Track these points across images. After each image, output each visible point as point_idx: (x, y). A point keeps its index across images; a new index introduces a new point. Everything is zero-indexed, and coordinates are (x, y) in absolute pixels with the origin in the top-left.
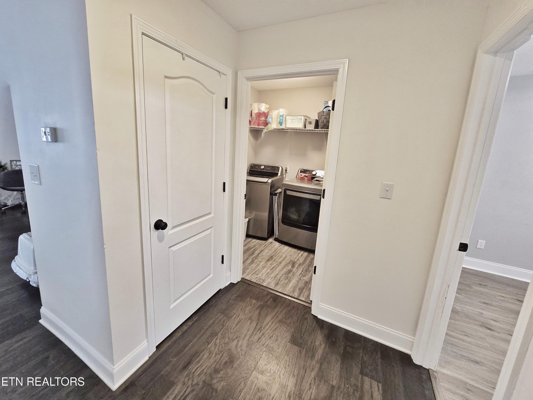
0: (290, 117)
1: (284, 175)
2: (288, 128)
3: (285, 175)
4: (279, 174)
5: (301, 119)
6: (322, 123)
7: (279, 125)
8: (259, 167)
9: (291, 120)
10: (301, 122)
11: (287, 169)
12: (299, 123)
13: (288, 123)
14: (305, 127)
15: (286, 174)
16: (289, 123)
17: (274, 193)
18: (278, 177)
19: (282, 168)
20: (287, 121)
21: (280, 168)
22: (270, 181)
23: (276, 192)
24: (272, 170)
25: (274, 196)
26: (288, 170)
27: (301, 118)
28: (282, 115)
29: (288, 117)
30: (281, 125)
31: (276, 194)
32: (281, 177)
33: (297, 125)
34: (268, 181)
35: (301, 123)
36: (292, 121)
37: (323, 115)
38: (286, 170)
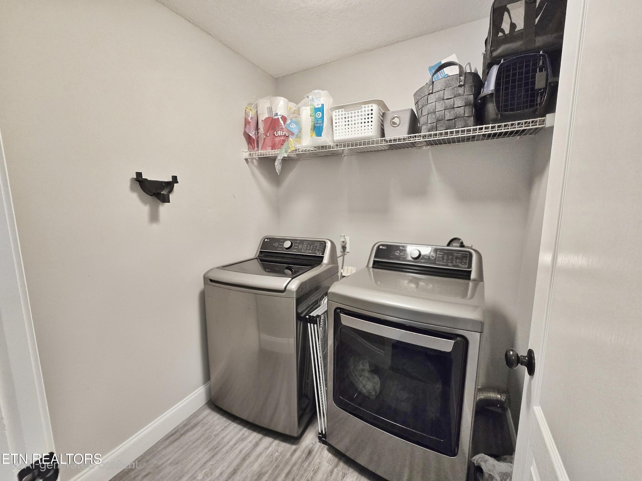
0: (341, 113)
1: (340, 260)
2: (337, 141)
3: (342, 258)
4: (326, 260)
5: (370, 112)
6: (430, 116)
7: (314, 135)
8: (281, 245)
9: (344, 120)
10: (370, 120)
11: (346, 244)
12: (367, 124)
13: (337, 128)
14: (383, 135)
15: (343, 255)
16: (341, 127)
17: (310, 316)
18: (324, 266)
19: (332, 243)
20: (334, 125)
21: (329, 245)
22: (294, 285)
23: (314, 314)
24: (309, 250)
25: (309, 324)
26: (348, 246)
27: (370, 108)
28: (320, 106)
29: (337, 114)
30: (319, 134)
31: (314, 320)
32: (331, 265)
33: (360, 130)
34: (287, 288)
35: (370, 123)
36: (347, 123)
37: (432, 93)
38: (344, 248)
